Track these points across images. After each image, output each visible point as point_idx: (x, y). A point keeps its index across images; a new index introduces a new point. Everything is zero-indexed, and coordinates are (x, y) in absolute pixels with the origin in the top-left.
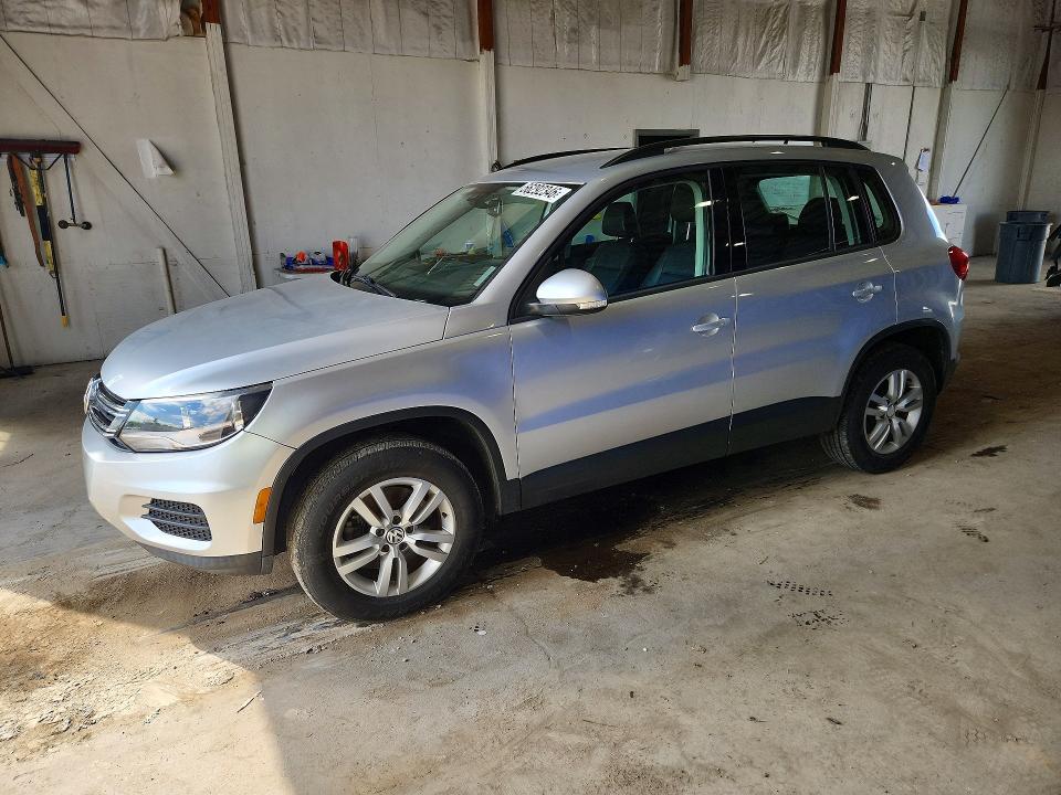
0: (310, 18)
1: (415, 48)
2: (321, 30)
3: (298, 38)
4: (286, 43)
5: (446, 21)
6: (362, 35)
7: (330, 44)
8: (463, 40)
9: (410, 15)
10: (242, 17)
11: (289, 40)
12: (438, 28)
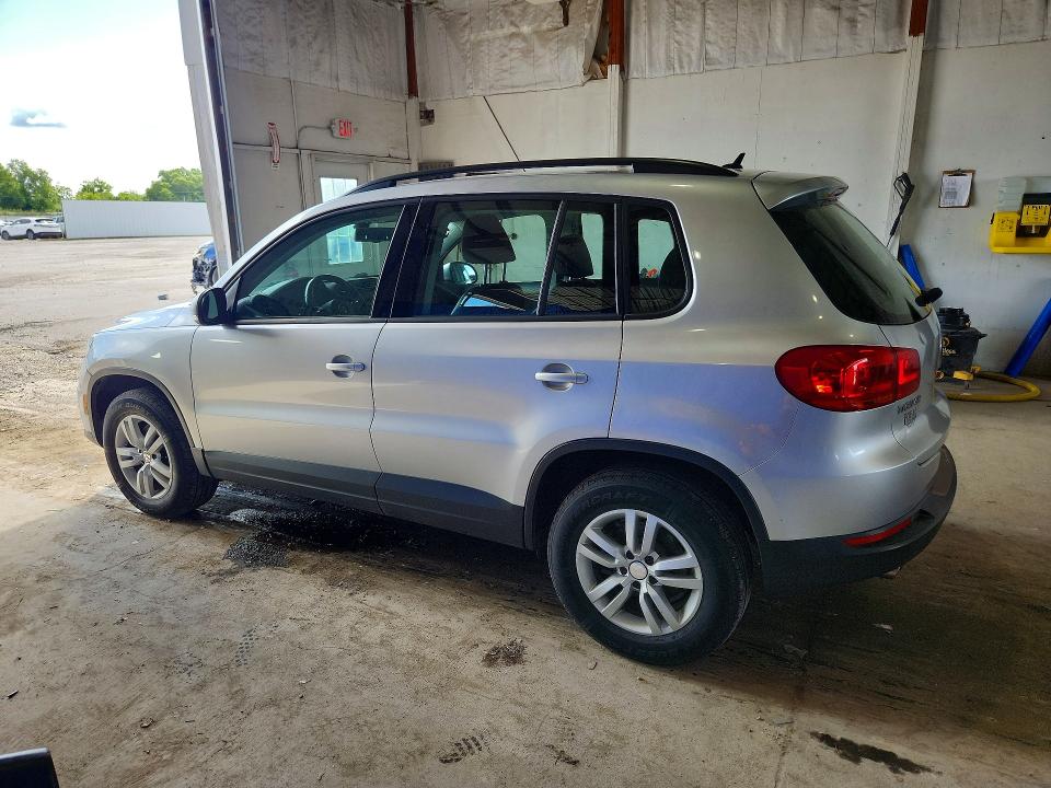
0: (704, 41)
1: (818, 50)
2: (714, 52)
3: (690, 62)
4: (678, 71)
5: (862, 9)
6: (756, 47)
7: (720, 63)
8: (886, 30)
9: (819, 14)
10: (643, 52)
11: (681, 67)
12: (852, 22)
